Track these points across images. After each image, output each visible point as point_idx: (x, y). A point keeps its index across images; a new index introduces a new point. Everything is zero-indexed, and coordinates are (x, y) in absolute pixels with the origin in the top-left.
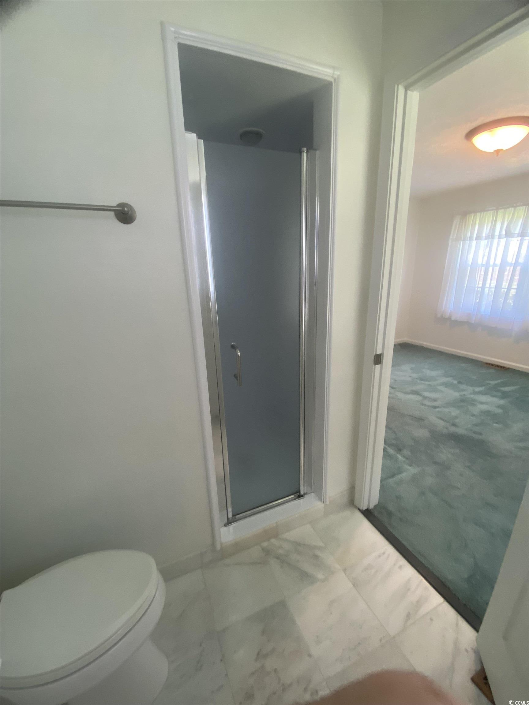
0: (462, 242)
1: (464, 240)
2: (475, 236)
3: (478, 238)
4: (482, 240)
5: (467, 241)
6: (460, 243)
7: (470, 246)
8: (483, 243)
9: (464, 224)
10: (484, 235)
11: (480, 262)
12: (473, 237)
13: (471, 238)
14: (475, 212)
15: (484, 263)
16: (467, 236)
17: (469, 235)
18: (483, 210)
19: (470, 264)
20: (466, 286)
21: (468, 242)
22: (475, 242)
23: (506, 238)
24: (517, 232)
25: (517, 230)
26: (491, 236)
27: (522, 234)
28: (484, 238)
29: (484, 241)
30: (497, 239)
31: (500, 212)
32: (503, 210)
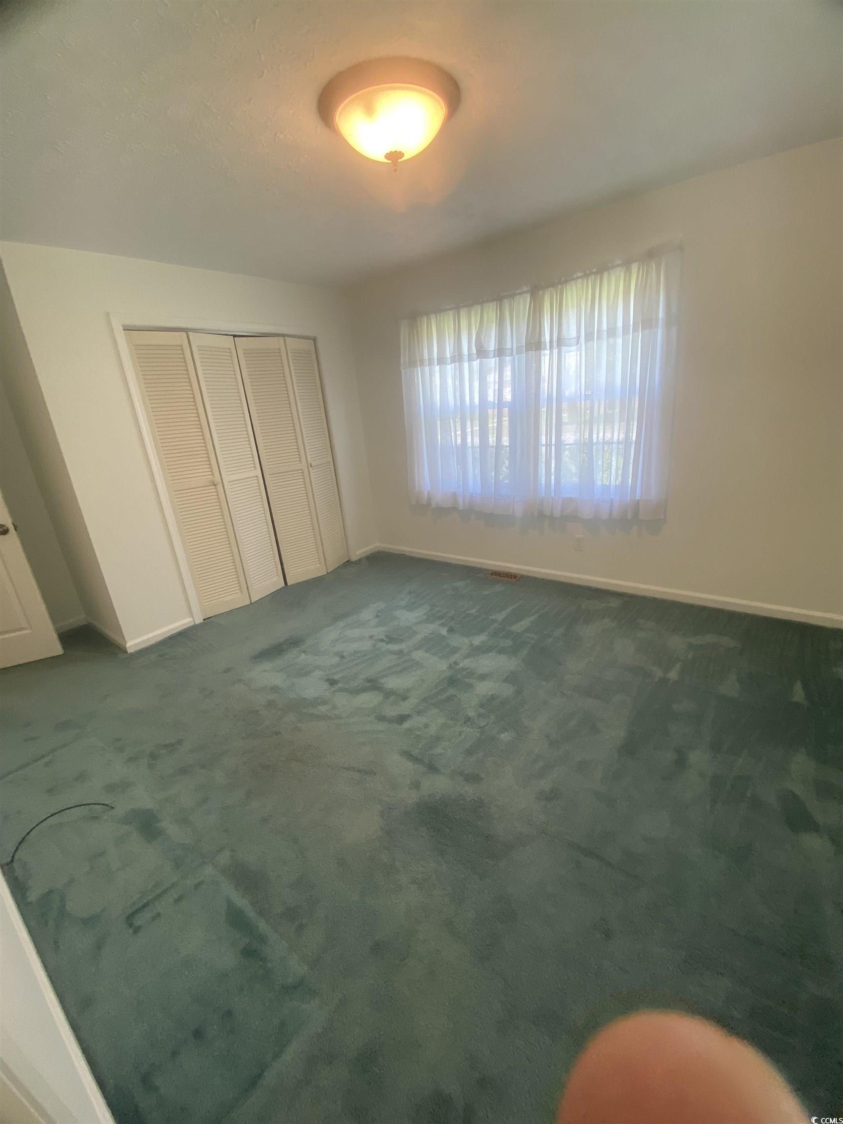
0: (419, 368)
1: (422, 364)
2: (435, 357)
3: (441, 361)
4: (446, 364)
5: (426, 366)
6: (418, 369)
7: (431, 375)
8: (450, 368)
9: (415, 332)
10: (448, 356)
12: (433, 359)
13: (431, 363)
14: (427, 314)
15: (457, 405)
16: (425, 358)
17: (427, 357)
18: (439, 310)
21: (428, 367)
22: (437, 368)
23: (479, 360)
24: (493, 349)
25: (492, 346)
26: (458, 358)
27: (500, 352)
28: (449, 360)
29: (450, 366)
30: (467, 361)
31: (463, 313)
32: (466, 309)
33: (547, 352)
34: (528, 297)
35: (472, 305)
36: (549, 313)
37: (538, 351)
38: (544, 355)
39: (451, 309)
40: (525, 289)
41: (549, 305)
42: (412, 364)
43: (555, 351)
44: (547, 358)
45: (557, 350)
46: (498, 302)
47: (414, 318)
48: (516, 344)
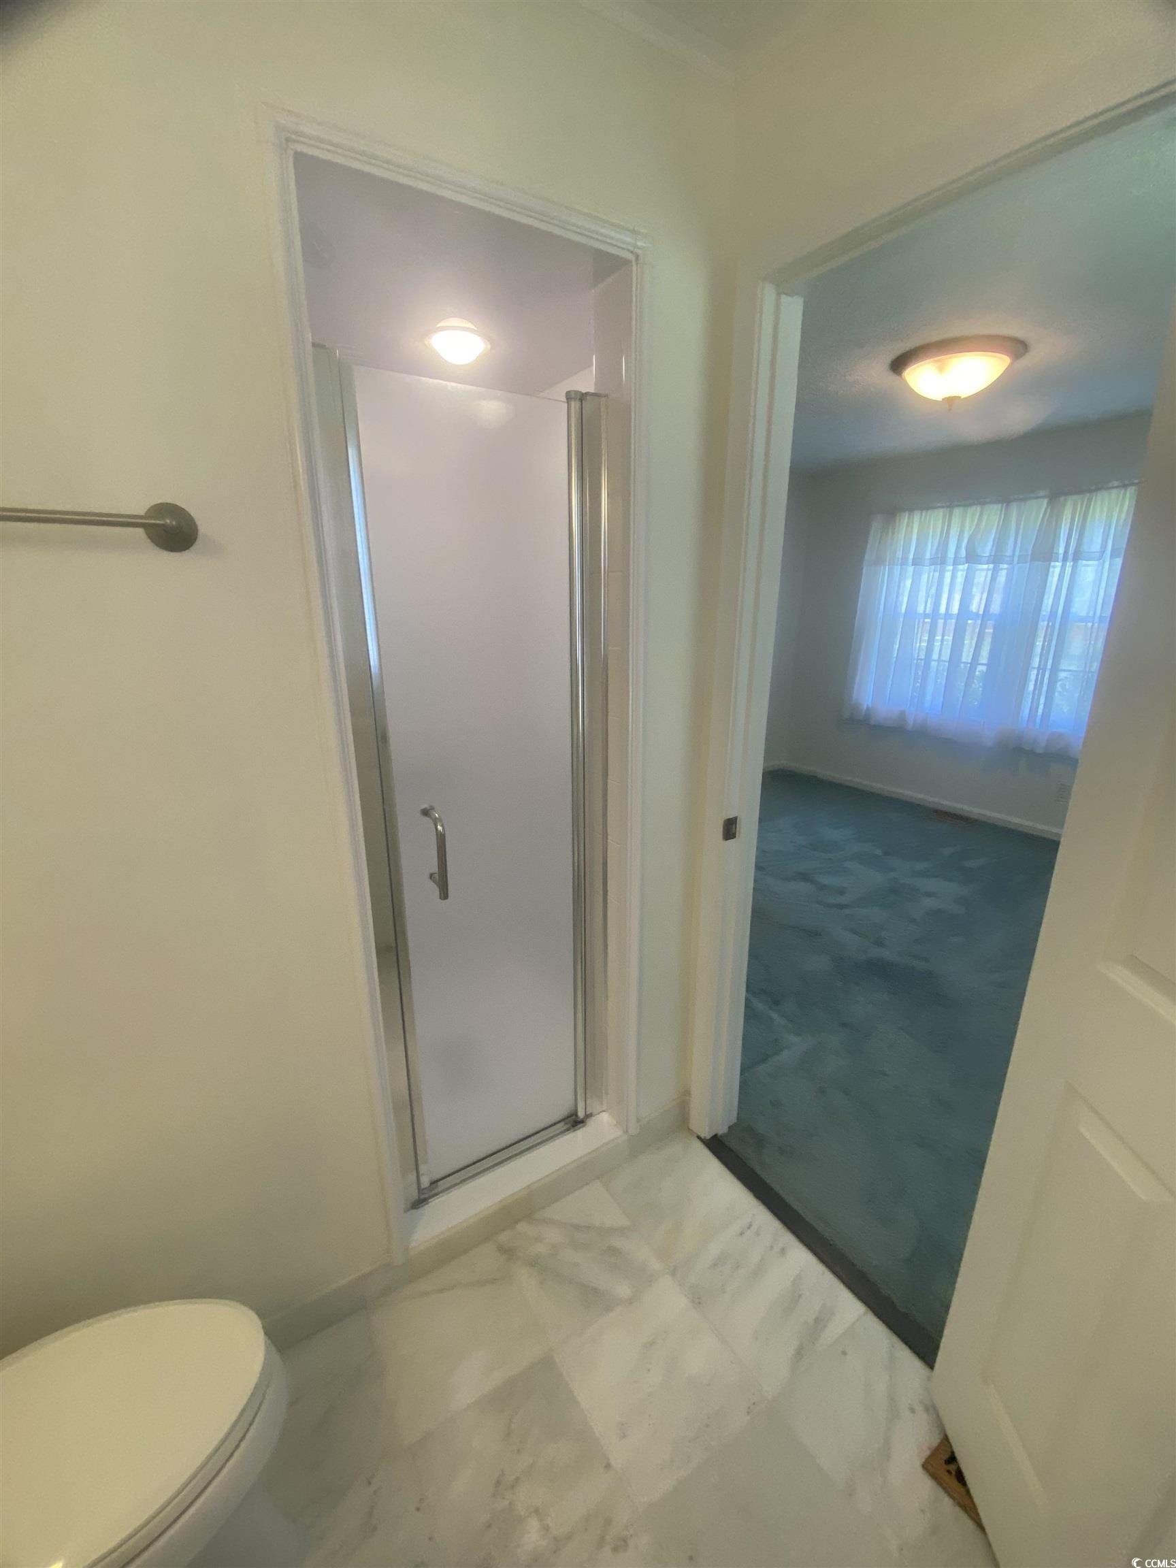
0: (887, 567)
1: (892, 563)
2: (911, 556)
3: (917, 562)
4: (923, 566)
5: (897, 565)
6: (885, 569)
7: (902, 577)
8: (927, 571)
9: (890, 531)
10: (928, 556)
11: (921, 609)
12: (908, 558)
13: (904, 562)
14: (911, 510)
15: (927, 612)
16: (897, 556)
17: (899, 554)
18: (927, 507)
19: (903, 611)
20: (895, 655)
21: (899, 567)
22: (911, 569)
23: (967, 565)
24: (987, 554)
25: (987, 550)
26: (939, 560)
27: (996, 560)
28: (927, 562)
29: (928, 568)
30: (952, 564)
31: (957, 512)
32: (961, 509)
33: (1059, 564)
34: (1045, 502)
35: (970, 505)
36: (1069, 521)
37: (1048, 563)
38: (1054, 567)
39: (943, 507)
40: (1042, 493)
41: (1070, 516)
42: (879, 561)
43: (1069, 564)
44: (1057, 571)
45: (1072, 563)
46: (1005, 505)
47: (892, 513)
48: (1020, 551)
